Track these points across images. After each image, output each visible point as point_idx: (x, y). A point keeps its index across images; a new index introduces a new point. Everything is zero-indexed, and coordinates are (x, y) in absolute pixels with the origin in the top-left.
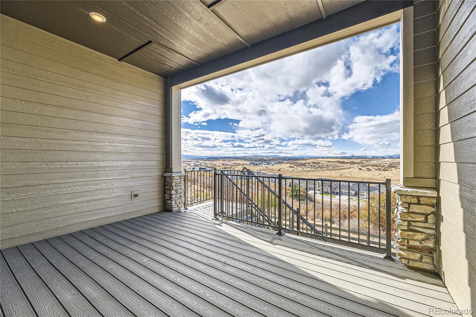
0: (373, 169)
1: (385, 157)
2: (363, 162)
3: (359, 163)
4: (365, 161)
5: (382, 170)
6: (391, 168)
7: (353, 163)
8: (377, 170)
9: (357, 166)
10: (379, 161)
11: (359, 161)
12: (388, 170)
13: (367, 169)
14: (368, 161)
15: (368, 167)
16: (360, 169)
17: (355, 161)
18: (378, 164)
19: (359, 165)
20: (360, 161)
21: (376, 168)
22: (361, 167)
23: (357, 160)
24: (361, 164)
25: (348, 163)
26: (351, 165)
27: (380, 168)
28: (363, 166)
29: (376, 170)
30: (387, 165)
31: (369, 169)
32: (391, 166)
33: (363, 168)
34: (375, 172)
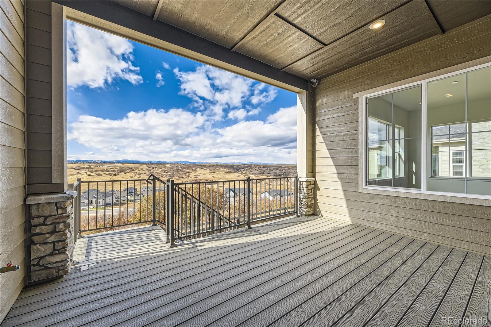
0: (104, 175)
1: (114, 162)
2: (92, 167)
3: (87, 168)
4: (94, 166)
5: (113, 175)
6: (121, 173)
7: (80, 168)
8: (108, 175)
9: (85, 171)
10: (109, 166)
11: (86, 166)
12: (119, 175)
13: (97, 174)
14: (97, 166)
15: (98, 173)
16: (89, 175)
17: (82, 166)
18: (108, 169)
19: (87, 171)
20: (88, 166)
21: (107, 173)
22: (90, 173)
23: (84, 165)
24: (89, 169)
25: (73, 168)
26: (77, 171)
27: (111, 172)
28: (92, 172)
29: (106, 175)
30: (117, 169)
31: (99, 174)
32: (121, 170)
33: (92, 174)
34: (105, 177)
